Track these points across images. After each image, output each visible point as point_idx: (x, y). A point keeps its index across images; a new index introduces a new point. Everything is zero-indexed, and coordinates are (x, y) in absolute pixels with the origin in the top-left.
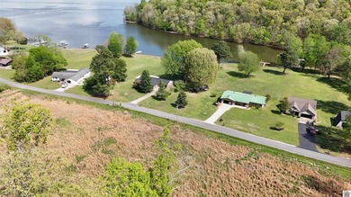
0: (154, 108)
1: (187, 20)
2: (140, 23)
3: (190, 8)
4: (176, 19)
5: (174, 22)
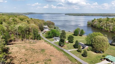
0: (74, 54)
1: (110, 26)
2: (92, 26)
3: (112, 22)
4: (105, 25)
5: (104, 26)
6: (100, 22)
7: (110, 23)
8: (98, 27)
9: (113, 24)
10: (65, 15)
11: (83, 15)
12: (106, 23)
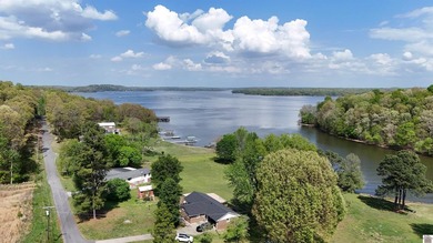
1: (384, 122)
3: (393, 106)
4: (364, 121)
5: (362, 125)
6: (347, 109)
7: (386, 112)
8: (340, 128)
9: (395, 112)
10: (233, 92)
11: (296, 94)
12: (369, 110)
